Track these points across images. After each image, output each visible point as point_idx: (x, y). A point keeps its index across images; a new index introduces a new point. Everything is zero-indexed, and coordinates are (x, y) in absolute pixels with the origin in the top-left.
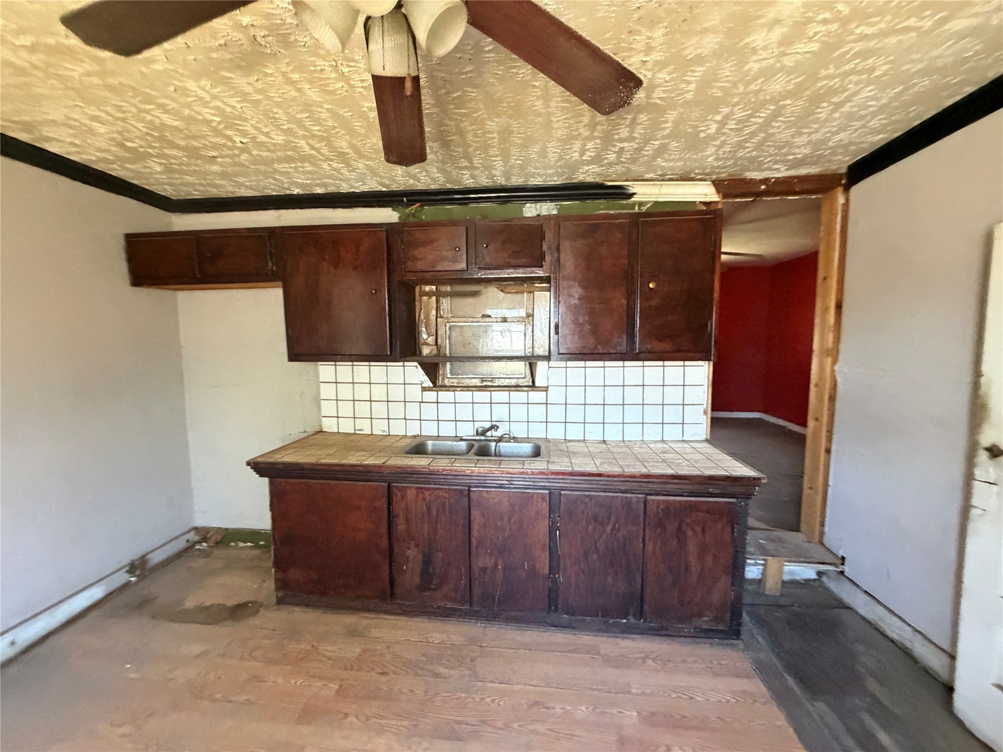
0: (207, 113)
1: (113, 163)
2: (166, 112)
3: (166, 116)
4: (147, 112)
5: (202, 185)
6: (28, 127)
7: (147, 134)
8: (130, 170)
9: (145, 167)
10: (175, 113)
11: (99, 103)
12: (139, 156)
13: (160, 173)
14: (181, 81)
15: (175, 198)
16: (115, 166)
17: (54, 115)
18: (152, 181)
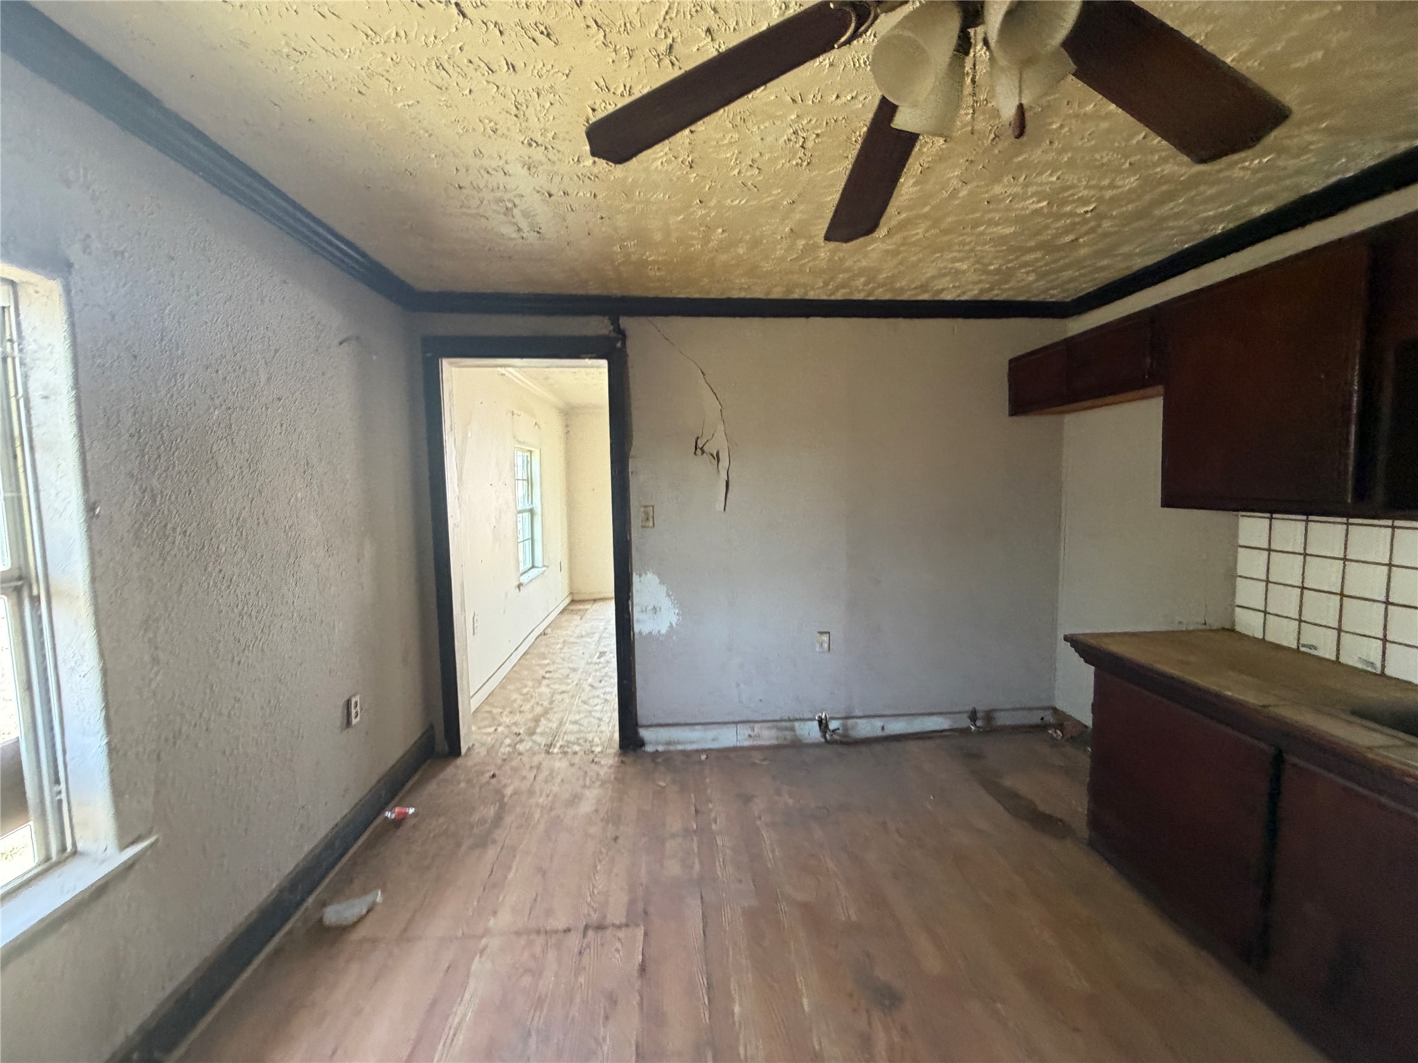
0: (1032, 205)
1: (991, 289)
2: (997, 224)
3: (999, 228)
4: (982, 234)
5: (1084, 275)
6: (923, 288)
7: (998, 251)
8: (1010, 289)
9: (1018, 282)
10: (1006, 221)
11: (949, 246)
12: (1007, 275)
13: (1036, 281)
14: (987, 192)
15: (1069, 300)
16: (995, 292)
17: (930, 272)
18: (1035, 292)
